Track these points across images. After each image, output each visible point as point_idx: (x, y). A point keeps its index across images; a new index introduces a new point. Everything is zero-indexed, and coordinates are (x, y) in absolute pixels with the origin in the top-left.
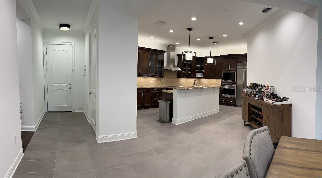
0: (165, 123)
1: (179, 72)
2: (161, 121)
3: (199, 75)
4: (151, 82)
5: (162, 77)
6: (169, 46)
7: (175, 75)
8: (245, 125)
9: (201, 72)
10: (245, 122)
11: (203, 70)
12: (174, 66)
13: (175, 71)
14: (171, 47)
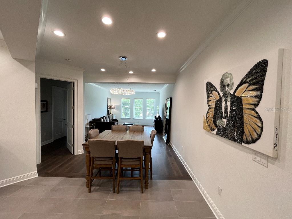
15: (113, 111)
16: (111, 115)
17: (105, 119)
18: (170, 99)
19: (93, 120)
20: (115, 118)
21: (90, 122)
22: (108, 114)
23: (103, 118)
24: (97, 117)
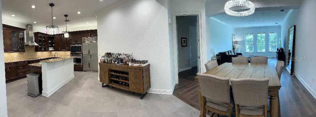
0: (36, 97)
1: (36, 46)
2: (31, 95)
3: (51, 49)
4: (15, 57)
5: (24, 51)
6: (27, 25)
7: (34, 49)
8: (103, 86)
9: (52, 46)
10: (103, 84)
11: (54, 45)
12: (32, 42)
13: (33, 46)
14: (29, 26)
15: (237, 46)
16: (235, 50)
17: (230, 52)
18: (293, 28)
19: (220, 53)
20: (239, 52)
21: (217, 55)
22: (234, 49)
23: (228, 52)
24: (223, 51)
